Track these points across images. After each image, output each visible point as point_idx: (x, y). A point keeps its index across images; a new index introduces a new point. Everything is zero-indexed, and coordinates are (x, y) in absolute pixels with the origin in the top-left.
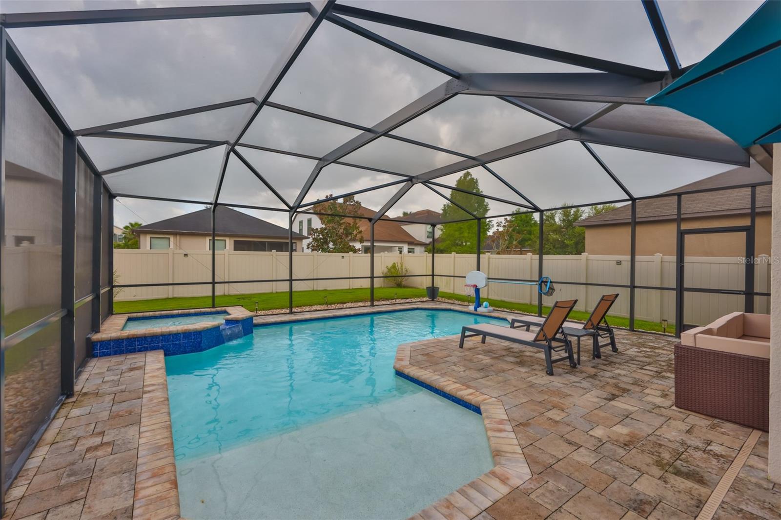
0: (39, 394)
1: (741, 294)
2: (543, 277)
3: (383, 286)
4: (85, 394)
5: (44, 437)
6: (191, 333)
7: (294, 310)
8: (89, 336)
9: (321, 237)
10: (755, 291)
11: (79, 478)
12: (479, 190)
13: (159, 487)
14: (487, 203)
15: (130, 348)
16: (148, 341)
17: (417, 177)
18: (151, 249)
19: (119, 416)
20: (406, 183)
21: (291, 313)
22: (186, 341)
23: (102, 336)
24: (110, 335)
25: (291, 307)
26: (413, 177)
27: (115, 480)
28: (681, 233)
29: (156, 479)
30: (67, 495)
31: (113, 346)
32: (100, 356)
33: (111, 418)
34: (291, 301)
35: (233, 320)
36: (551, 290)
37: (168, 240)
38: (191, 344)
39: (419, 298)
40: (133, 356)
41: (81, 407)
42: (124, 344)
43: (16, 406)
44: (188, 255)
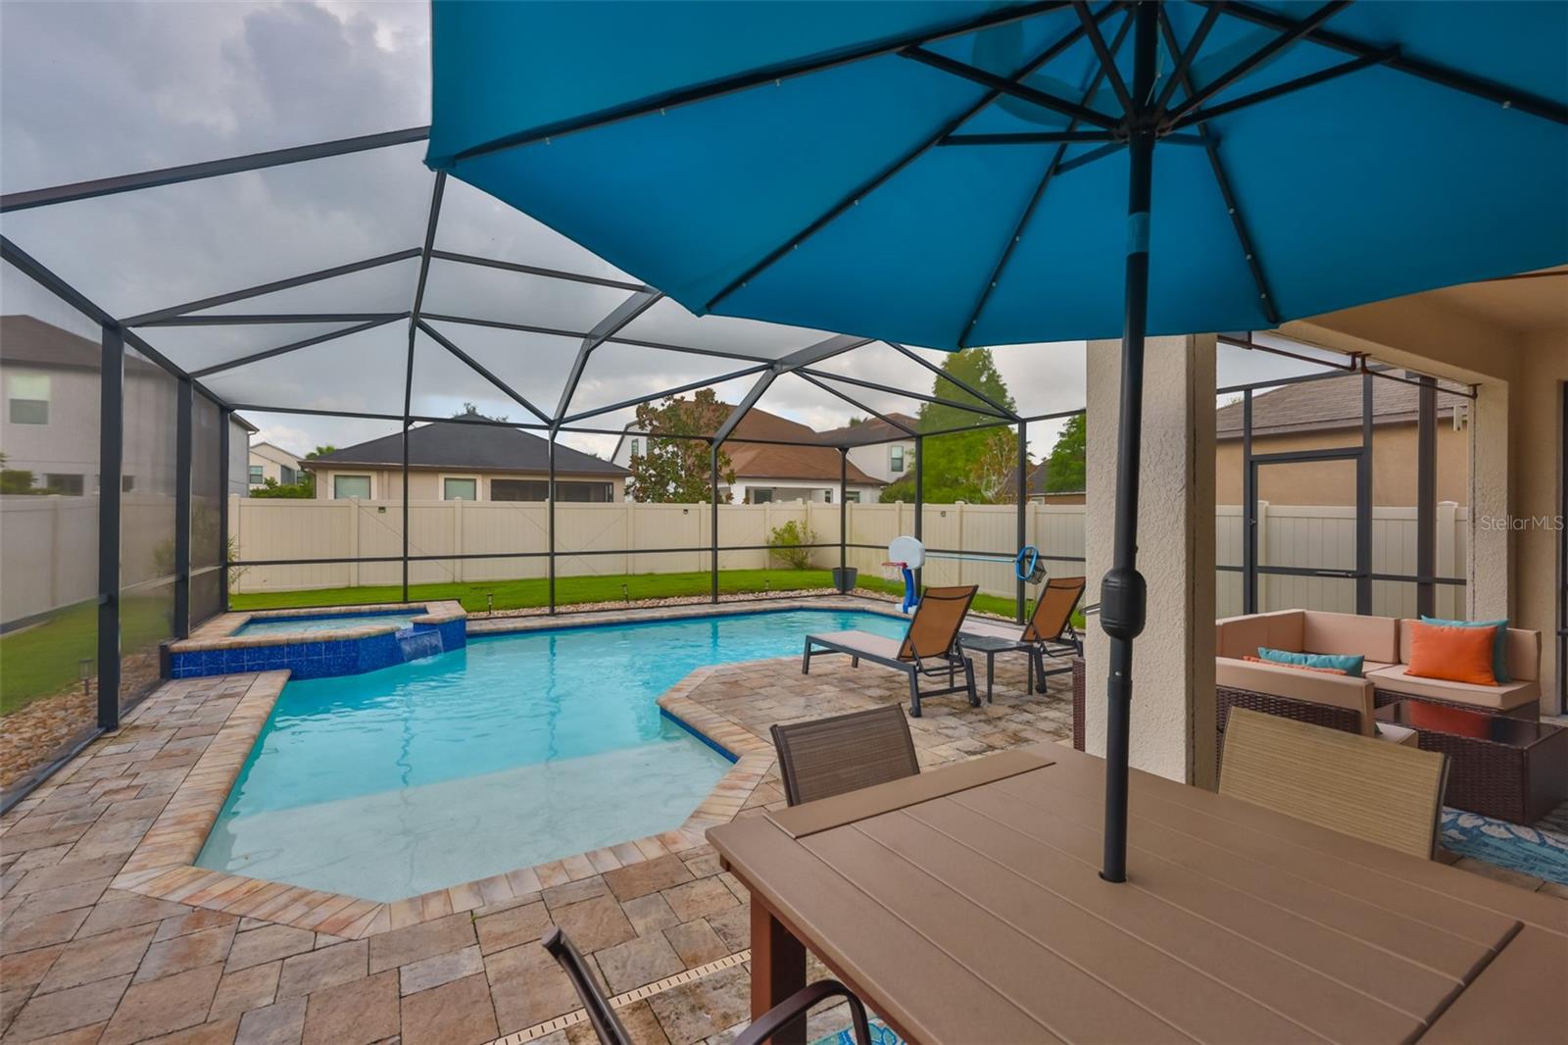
0: (69, 725)
1: (1348, 577)
2: (1027, 546)
3: (767, 567)
4: (137, 727)
5: (52, 778)
6: (339, 642)
7: (557, 609)
8: (167, 643)
9: (652, 472)
10: (1374, 572)
11: (80, 821)
12: (995, 372)
13: (178, 835)
14: (1012, 398)
15: (234, 664)
16: (264, 654)
17: (782, 362)
18: (335, 497)
19: (170, 756)
20: (764, 372)
21: (553, 614)
22: (331, 656)
23: (192, 643)
24: (200, 643)
25: (552, 605)
26: (775, 362)
27: (125, 825)
28: (1252, 462)
29: (178, 827)
30: (56, 838)
31: (206, 661)
32: (184, 677)
33: (158, 757)
34: (552, 593)
35: (426, 624)
36: (1038, 573)
37: (368, 480)
38: (340, 660)
39: (817, 588)
40: (236, 678)
41: (119, 744)
42: (224, 659)
43: (30, 739)
44: (387, 509)
